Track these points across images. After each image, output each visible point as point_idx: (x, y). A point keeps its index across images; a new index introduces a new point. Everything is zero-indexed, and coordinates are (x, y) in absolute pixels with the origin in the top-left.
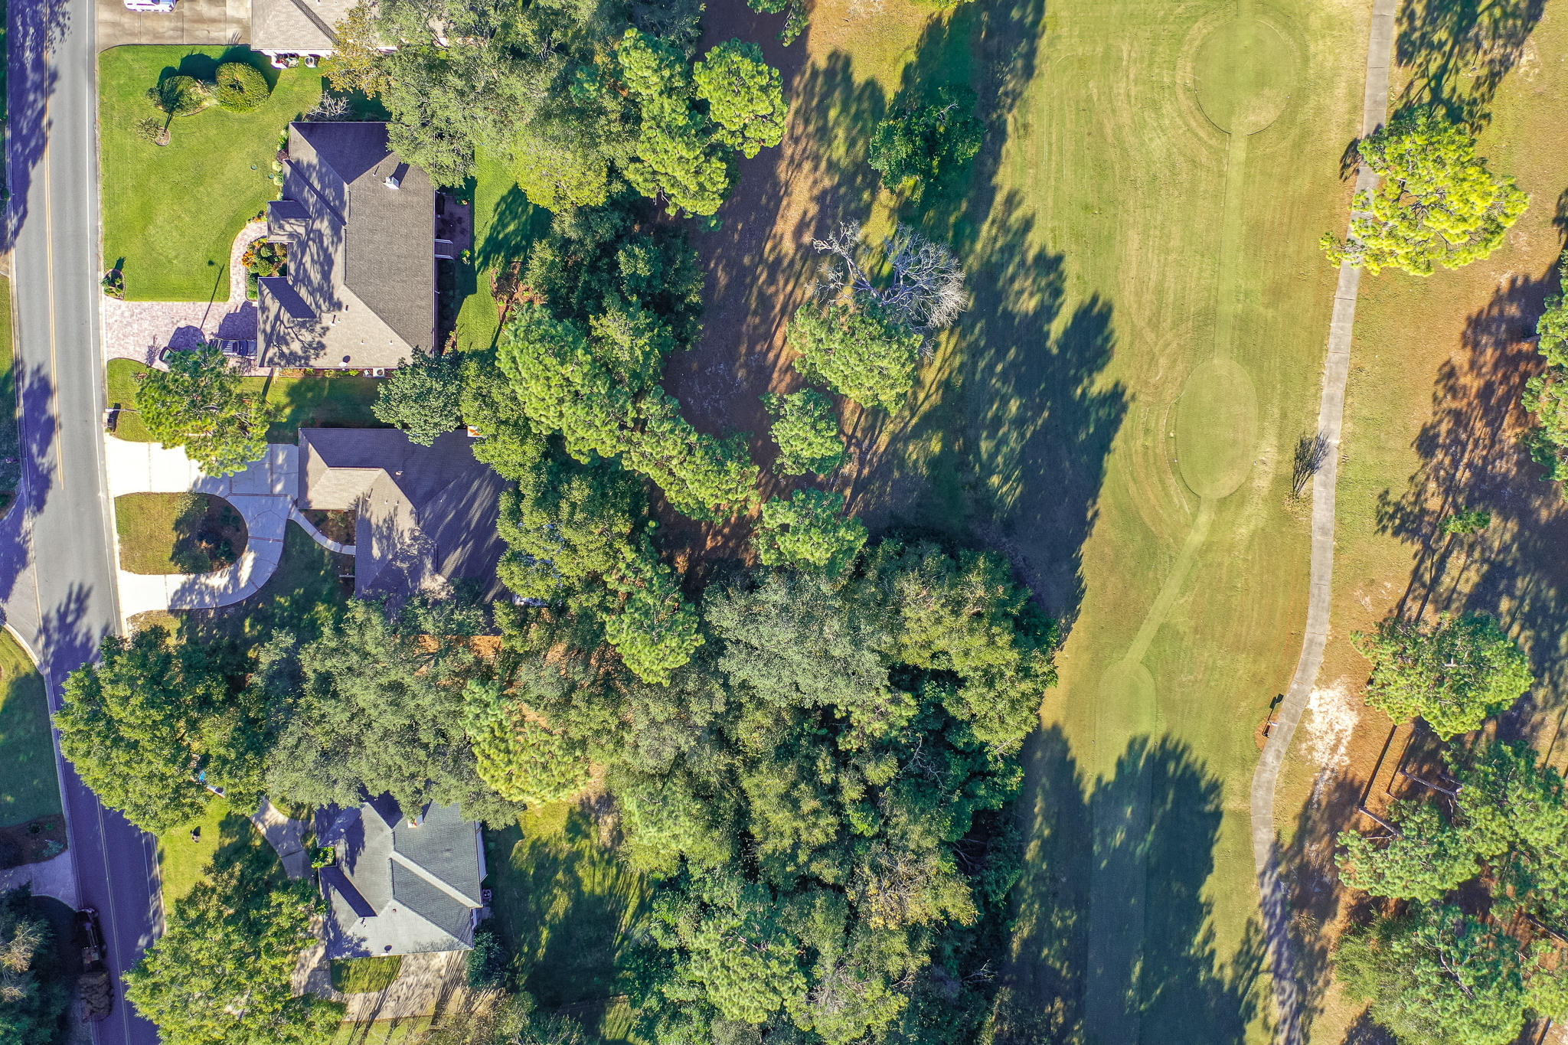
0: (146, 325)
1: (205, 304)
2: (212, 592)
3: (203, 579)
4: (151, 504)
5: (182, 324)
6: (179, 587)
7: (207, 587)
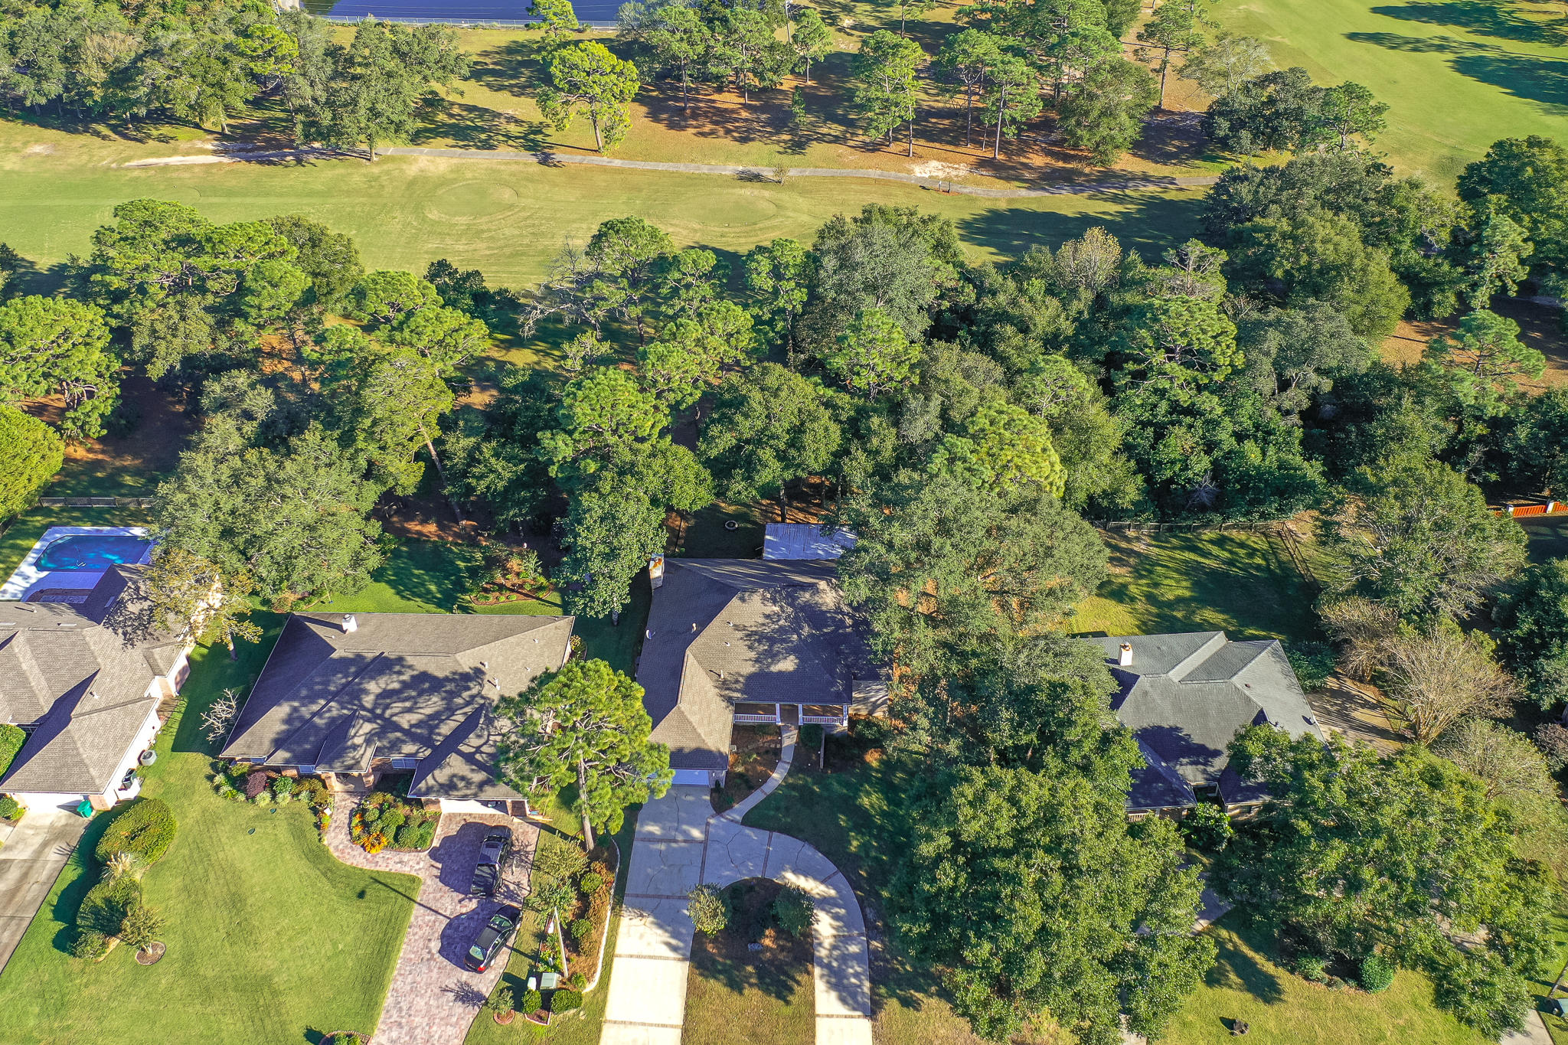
0: (420, 1003)
1: (417, 910)
2: (841, 940)
3: (822, 953)
4: (702, 1028)
5: (436, 945)
6: (833, 995)
7: (834, 947)
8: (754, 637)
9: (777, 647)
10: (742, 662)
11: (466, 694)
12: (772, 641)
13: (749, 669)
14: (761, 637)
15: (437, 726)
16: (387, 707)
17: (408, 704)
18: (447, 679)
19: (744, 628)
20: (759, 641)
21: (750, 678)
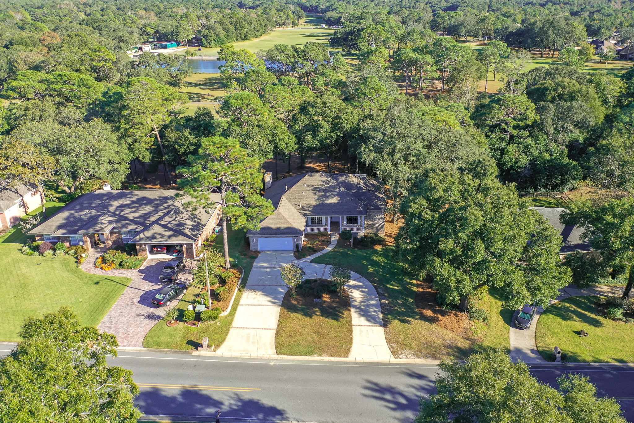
2: (366, 299)
3: (356, 303)
4: (287, 330)
5: (136, 300)
6: (362, 318)
7: (362, 302)
8: (316, 190)
9: (328, 194)
10: (312, 200)
11: (165, 205)
12: (325, 191)
13: (314, 203)
14: (320, 190)
15: (149, 218)
16: (122, 211)
17: (133, 210)
18: (155, 199)
19: (312, 186)
20: (319, 191)
21: (315, 207)
